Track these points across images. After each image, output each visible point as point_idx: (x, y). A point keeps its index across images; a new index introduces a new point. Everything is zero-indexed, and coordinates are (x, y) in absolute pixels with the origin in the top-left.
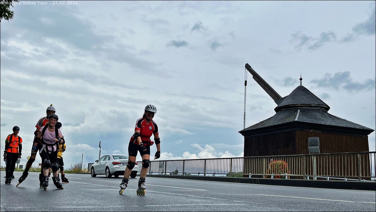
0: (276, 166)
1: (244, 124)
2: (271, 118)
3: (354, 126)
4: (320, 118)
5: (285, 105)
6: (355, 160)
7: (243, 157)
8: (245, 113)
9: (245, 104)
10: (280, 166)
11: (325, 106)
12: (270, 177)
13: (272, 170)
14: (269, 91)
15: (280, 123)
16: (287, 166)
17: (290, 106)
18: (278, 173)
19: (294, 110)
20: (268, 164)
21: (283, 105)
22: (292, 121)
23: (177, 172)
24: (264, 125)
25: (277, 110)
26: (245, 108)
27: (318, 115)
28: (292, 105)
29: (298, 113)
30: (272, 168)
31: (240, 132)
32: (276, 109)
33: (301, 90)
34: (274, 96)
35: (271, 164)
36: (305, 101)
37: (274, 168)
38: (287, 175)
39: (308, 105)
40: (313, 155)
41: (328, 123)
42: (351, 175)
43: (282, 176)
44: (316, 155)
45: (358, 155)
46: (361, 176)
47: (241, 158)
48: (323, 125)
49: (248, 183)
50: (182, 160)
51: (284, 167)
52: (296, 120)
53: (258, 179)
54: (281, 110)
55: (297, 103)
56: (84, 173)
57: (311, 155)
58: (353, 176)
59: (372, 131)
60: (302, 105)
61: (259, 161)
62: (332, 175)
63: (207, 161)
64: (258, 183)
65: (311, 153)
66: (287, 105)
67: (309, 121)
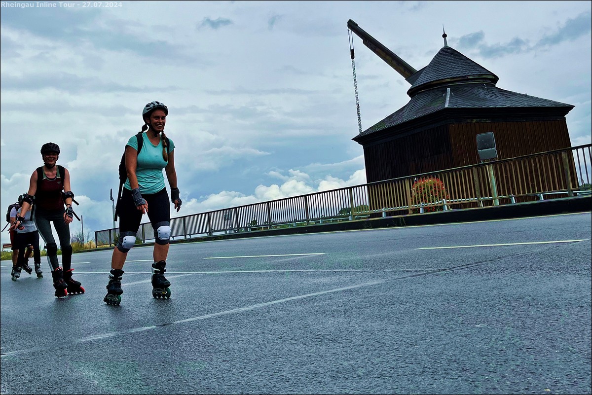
0: (424, 189)
1: (360, 123)
2: (404, 107)
3: (541, 104)
4: (485, 98)
5: (424, 83)
6: (559, 163)
7: (366, 183)
8: (358, 105)
9: (356, 89)
10: (431, 188)
11: (491, 77)
12: (417, 210)
13: (418, 196)
14: (394, 63)
15: (420, 115)
16: (444, 190)
17: (432, 83)
18: (429, 202)
19: (440, 89)
20: (410, 188)
21: (421, 84)
22: (440, 108)
23: (255, 222)
24: (394, 121)
25: (411, 93)
26: (357, 96)
27: (481, 93)
28: (435, 82)
29: (449, 94)
30: (418, 193)
31: (355, 139)
32: (410, 92)
33: (447, 55)
34: (402, 69)
35: (415, 187)
36: (458, 71)
37: (421, 193)
38: (445, 205)
39: (462, 79)
40: (488, 164)
41: (499, 104)
42: (555, 189)
43: (437, 207)
44: (493, 163)
45: (563, 153)
46: (571, 188)
47: (361, 186)
48: (492, 108)
49: (386, 227)
50: (266, 203)
51: (439, 188)
52: (446, 106)
53: (402, 218)
54: (420, 93)
55: (443, 78)
56: (90, 251)
57: (484, 165)
58: (558, 190)
59: (570, 107)
60: (453, 80)
61: (399, 186)
62: (524, 192)
63: (309, 198)
64: (404, 225)
65: (484, 161)
66: (427, 82)
67: (468, 105)
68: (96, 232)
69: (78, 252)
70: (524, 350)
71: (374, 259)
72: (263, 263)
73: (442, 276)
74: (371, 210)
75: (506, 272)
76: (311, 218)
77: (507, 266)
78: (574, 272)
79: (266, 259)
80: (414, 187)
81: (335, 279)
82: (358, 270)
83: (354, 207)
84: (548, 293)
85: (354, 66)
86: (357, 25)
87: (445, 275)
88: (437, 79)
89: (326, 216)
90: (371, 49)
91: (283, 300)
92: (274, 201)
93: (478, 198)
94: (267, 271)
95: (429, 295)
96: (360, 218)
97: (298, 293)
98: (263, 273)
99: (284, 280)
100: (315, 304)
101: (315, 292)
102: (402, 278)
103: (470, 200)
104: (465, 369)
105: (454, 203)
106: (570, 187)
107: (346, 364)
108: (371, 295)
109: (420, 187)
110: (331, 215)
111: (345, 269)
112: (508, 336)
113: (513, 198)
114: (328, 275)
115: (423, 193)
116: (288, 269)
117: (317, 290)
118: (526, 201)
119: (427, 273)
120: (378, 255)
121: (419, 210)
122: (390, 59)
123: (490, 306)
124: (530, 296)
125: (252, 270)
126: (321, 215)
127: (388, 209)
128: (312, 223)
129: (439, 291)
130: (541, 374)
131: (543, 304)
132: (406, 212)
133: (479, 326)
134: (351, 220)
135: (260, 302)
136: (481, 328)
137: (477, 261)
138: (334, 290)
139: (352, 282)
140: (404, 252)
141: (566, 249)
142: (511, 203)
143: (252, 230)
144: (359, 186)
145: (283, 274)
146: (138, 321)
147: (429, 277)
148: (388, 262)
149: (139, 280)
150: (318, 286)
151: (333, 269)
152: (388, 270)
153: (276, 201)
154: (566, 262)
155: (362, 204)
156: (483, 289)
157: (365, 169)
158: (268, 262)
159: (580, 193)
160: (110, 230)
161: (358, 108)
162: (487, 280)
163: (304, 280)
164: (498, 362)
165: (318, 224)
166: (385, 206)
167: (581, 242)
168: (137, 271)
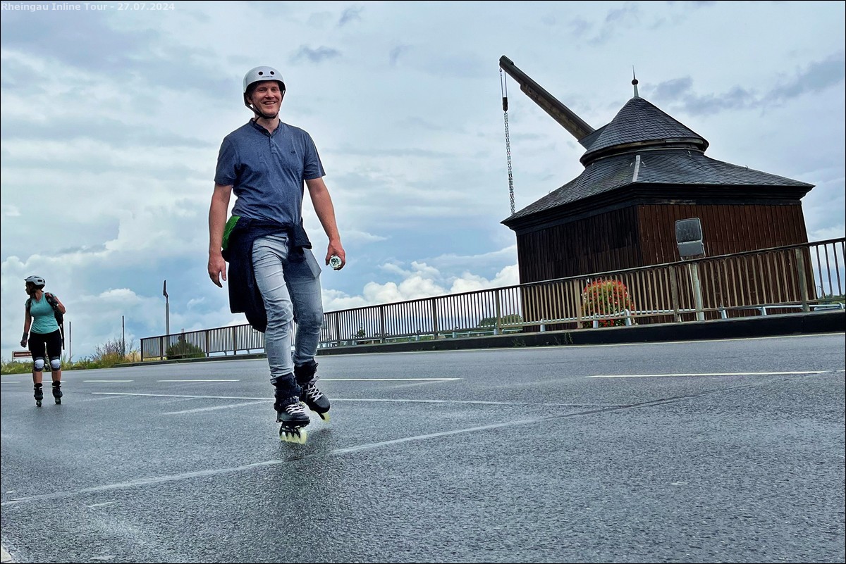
0: (600, 295)
1: (512, 201)
2: (575, 180)
3: (766, 181)
4: (689, 170)
5: (605, 146)
6: (791, 264)
7: (519, 284)
8: (510, 175)
9: (509, 152)
10: (610, 293)
11: (698, 141)
12: (589, 324)
13: (591, 305)
14: (563, 117)
15: (597, 191)
16: (628, 296)
17: (615, 148)
18: (607, 312)
19: (626, 156)
20: (581, 293)
21: (600, 148)
22: (625, 183)
23: (361, 333)
24: (560, 199)
25: (586, 160)
26: (509, 163)
27: (684, 163)
29: (638, 164)
30: (591, 300)
31: (506, 222)
32: (584, 159)
33: (638, 108)
34: (574, 127)
35: (587, 290)
36: (651, 132)
37: (596, 300)
38: (629, 317)
39: (658, 143)
40: (691, 263)
41: (709, 180)
42: (784, 299)
43: (618, 320)
44: (697, 261)
45: (796, 250)
46: (807, 299)
47: (512, 287)
48: (698, 185)
49: (546, 345)
50: (378, 306)
51: (621, 295)
52: (635, 180)
53: (568, 333)
54: (597, 161)
55: (631, 141)
56: (134, 365)
57: (685, 263)
58: (788, 301)
59: (808, 188)
60: (645, 144)
61: (565, 290)
62: (740, 303)
63: (438, 302)
64: (570, 344)
65: (685, 258)
66: (608, 145)
67: (664, 179)
68: (142, 340)
69: (117, 367)
70: (741, 519)
71: (529, 388)
72: (373, 389)
73: (624, 415)
74: (525, 321)
75: (714, 413)
76: (441, 329)
77: (715, 403)
78: (811, 415)
79: (377, 384)
80: (585, 291)
81: (474, 414)
82: (507, 403)
83: (502, 317)
84: (774, 442)
85: (506, 120)
86: (512, 63)
87: (628, 413)
88: (623, 142)
89: (461, 328)
90: (532, 97)
91: (401, 440)
92: (390, 305)
93: (675, 311)
94: (380, 400)
95: (605, 440)
96: (508, 333)
97: (422, 431)
98: (373, 402)
99: (401, 413)
100: (446, 447)
101: (446, 430)
102: (568, 415)
103: (665, 312)
104: (657, 542)
105: (641, 315)
106: (805, 299)
107: (489, 529)
108: (524, 437)
109: (595, 292)
110: (468, 327)
111: (487, 401)
112: (718, 499)
113: (724, 311)
114: (463, 408)
115: (598, 301)
116: (407, 398)
117: (449, 428)
118: (742, 316)
119: (604, 410)
120: (534, 383)
121: (592, 324)
122: (558, 112)
123: (692, 457)
124: (749, 446)
125: (358, 398)
126: (454, 327)
127: (548, 322)
128: (442, 337)
129: (620, 435)
130: (765, 553)
131: (766, 458)
132: (574, 325)
133: (676, 484)
134: (495, 334)
135: (369, 442)
136: (680, 487)
137: (673, 396)
138: (472, 429)
139: (498, 418)
140: (571, 380)
141: (798, 384)
142: (720, 317)
143: (358, 343)
144: (509, 288)
145: (400, 405)
146: (200, 462)
147: (606, 415)
148: (548, 393)
149: (200, 406)
150: (451, 422)
151: (471, 400)
152: (547, 404)
153: (393, 304)
154: (799, 401)
155: (512, 313)
156: (682, 434)
157: (517, 265)
158: (379, 388)
159: (818, 307)
160: (161, 337)
161: (510, 179)
162: (687, 422)
163: (431, 414)
164: (703, 534)
165: (450, 339)
166: (545, 317)
167: (820, 374)
168: (198, 395)
